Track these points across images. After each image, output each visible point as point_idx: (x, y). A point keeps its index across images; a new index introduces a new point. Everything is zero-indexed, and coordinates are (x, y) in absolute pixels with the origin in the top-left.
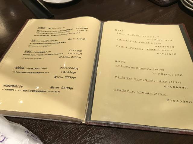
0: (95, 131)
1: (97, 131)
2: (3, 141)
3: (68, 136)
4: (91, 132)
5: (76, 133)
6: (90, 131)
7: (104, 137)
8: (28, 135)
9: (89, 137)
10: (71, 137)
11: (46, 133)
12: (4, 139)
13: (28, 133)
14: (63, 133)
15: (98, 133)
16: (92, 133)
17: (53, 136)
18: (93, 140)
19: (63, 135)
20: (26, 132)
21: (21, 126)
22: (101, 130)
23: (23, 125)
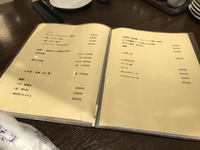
0: (104, 135)
2: (13, 140)
3: (77, 139)
5: (84, 136)
6: (98, 135)
7: (113, 141)
8: (38, 136)
9: (97, 140)
10: (79, 140)
11: (54, 135)
12: (14, 138)
13: (38, 133)
15: (107, 137)
16: (100, 136)
17: (61, 139)
18: (101, 144)
19: (72, 138)
20: (36, 132)
21: (31, 126)
22: (109, 134)
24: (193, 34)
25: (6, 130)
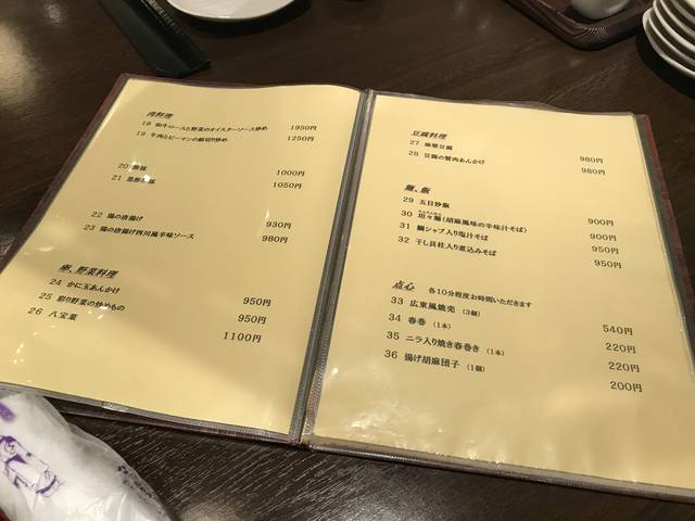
0: (333, 470)
1: (341, 473)
3: (248, 484)
4: (319, 474)
5: (272, 474)
6: (316, 471)
7: (362, 493)
8: (125, 482)
9: (312, 488)
10: (256, 489)
11: (177, 470)
12: (53, 483)
13: (126, 472)
14: (231, 474)
15: (343, 479)
16: (323, 476)
17: (200, 482)
18: (324, 501)
19: (232, 481)
20: (120, 469)
21: (107, 449)
22: (351, 470)
23: (107, 442)
24: (647, 119)
25: (29, 454)
